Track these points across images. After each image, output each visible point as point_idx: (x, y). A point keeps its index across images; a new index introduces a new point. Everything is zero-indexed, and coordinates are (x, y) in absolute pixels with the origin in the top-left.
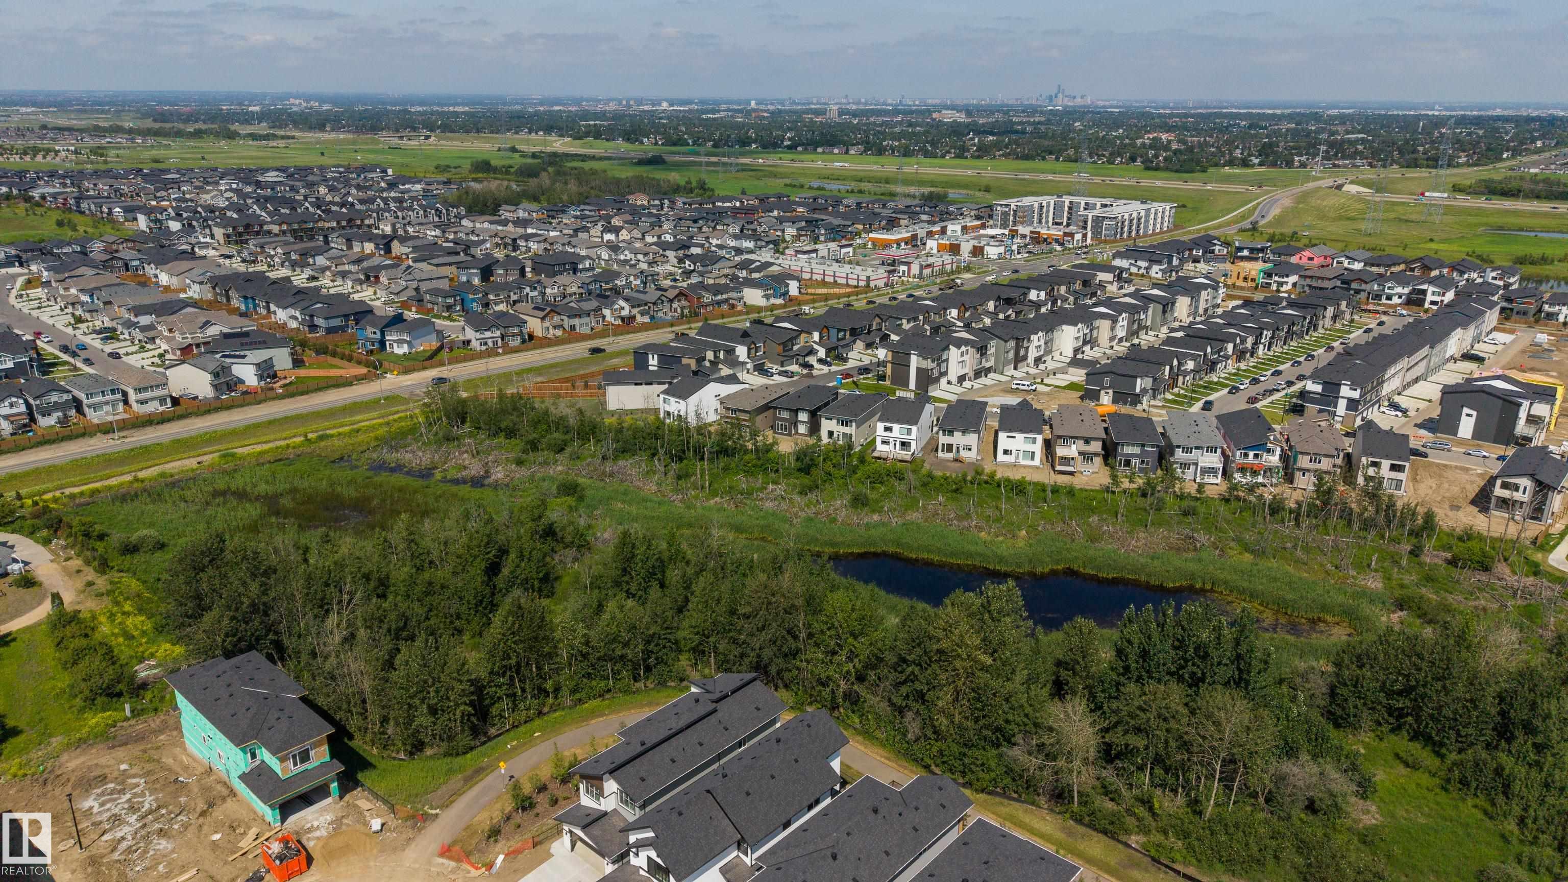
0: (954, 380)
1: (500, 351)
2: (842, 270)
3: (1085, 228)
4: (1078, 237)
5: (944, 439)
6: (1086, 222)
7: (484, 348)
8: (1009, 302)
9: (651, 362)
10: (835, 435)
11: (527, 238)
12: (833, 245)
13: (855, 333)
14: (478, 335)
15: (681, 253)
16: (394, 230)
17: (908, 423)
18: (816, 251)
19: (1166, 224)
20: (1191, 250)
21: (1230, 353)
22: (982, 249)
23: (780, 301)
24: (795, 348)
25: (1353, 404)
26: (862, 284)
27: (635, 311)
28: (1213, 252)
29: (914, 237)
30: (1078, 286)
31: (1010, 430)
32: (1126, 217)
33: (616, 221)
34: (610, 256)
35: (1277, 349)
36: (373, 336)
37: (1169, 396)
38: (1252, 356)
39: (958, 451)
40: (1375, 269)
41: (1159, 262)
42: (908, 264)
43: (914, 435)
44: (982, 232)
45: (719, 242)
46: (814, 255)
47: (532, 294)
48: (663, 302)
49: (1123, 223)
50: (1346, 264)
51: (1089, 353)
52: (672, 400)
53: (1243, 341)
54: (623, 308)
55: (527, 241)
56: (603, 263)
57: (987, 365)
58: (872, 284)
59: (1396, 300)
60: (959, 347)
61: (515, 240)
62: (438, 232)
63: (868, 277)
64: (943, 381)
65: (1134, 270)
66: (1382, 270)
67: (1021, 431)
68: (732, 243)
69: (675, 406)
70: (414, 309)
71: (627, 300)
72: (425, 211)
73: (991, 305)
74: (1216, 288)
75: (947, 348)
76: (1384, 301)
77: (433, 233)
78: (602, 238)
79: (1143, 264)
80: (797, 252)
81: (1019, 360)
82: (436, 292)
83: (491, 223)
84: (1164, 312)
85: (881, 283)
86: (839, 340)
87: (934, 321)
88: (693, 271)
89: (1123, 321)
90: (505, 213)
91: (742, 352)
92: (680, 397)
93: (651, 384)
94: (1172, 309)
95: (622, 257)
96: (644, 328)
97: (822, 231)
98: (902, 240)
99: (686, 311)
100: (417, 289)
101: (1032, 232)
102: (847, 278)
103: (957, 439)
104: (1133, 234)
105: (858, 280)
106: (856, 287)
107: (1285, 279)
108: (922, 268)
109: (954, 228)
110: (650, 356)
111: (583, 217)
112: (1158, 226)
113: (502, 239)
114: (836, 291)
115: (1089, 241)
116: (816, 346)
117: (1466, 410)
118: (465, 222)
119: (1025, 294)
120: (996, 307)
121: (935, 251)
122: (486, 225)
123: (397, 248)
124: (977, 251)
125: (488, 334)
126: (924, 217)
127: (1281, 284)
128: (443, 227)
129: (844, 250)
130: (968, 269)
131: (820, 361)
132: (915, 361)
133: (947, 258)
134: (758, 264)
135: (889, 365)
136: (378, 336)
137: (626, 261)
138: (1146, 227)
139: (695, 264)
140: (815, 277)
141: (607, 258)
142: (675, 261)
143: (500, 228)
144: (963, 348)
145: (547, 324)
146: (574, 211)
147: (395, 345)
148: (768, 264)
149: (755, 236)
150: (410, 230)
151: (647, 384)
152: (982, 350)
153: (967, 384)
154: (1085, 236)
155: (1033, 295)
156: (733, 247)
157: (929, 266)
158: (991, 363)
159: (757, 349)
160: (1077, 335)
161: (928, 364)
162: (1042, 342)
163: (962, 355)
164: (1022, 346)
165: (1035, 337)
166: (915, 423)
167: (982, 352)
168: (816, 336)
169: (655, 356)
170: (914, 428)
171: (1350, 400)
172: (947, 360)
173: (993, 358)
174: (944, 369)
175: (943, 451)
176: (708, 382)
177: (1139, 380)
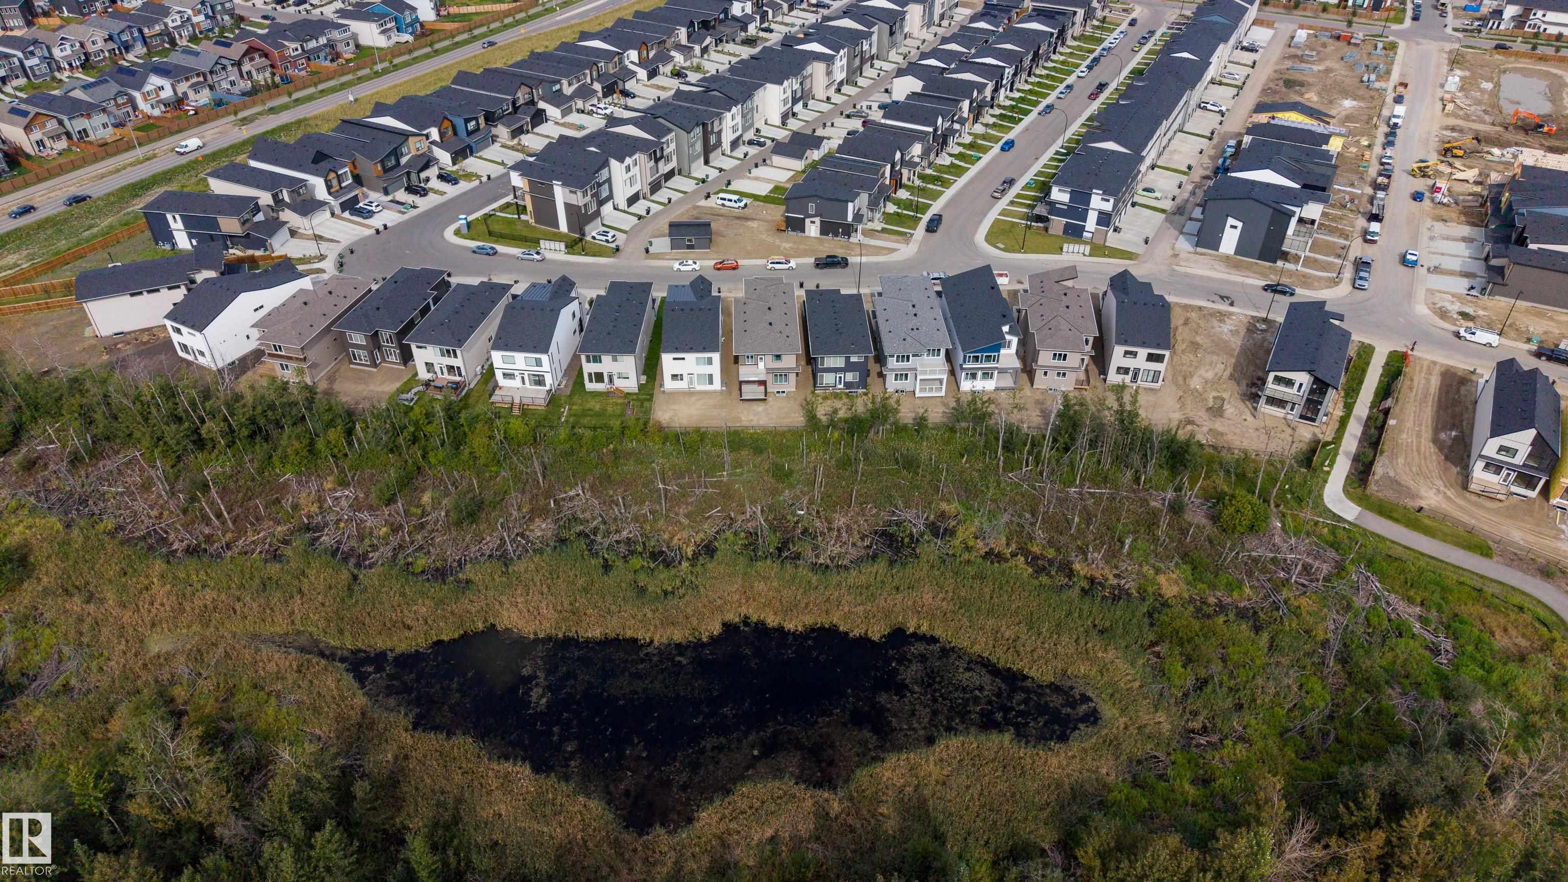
10: (437, 367)
13: (492, 118)
17: (536, 348)
21: (966, 114)
25: (1105, 219)
31: (679, 346)
39: (611, 381)
43: (546, 366)
47: (29, 63)
53: (981, 91)
57: (666, 170)
67: (690, 346)
73: (683, 34)
81: (709, 151)
84: (892, 33)
87: (606, 73)
89: (842, 60)
94: (901, 27)
96: (196, 119)
116: (435, 151)
117: (1231, 221)
119: (726, 11)
120: (690, 36)
131: (441, 177)
155: (736, 9)
158: (673, 164)
159: (340, 178)
160: (783, 97)
161: (578, 199)
162: (739, 119)
163: (628, 169)
164: (712, 132)
165: (728, 115)
166: (545, 350)
167: (657, 157)
168: (434, 134)
169: (178, 217)
170: (544, 358)
171: (1101, 213)
172: (609, 181)
173: (674, 158)
174: (605, 194)
175: (591, 381)
176: (236, 295)
177: (850, 205)
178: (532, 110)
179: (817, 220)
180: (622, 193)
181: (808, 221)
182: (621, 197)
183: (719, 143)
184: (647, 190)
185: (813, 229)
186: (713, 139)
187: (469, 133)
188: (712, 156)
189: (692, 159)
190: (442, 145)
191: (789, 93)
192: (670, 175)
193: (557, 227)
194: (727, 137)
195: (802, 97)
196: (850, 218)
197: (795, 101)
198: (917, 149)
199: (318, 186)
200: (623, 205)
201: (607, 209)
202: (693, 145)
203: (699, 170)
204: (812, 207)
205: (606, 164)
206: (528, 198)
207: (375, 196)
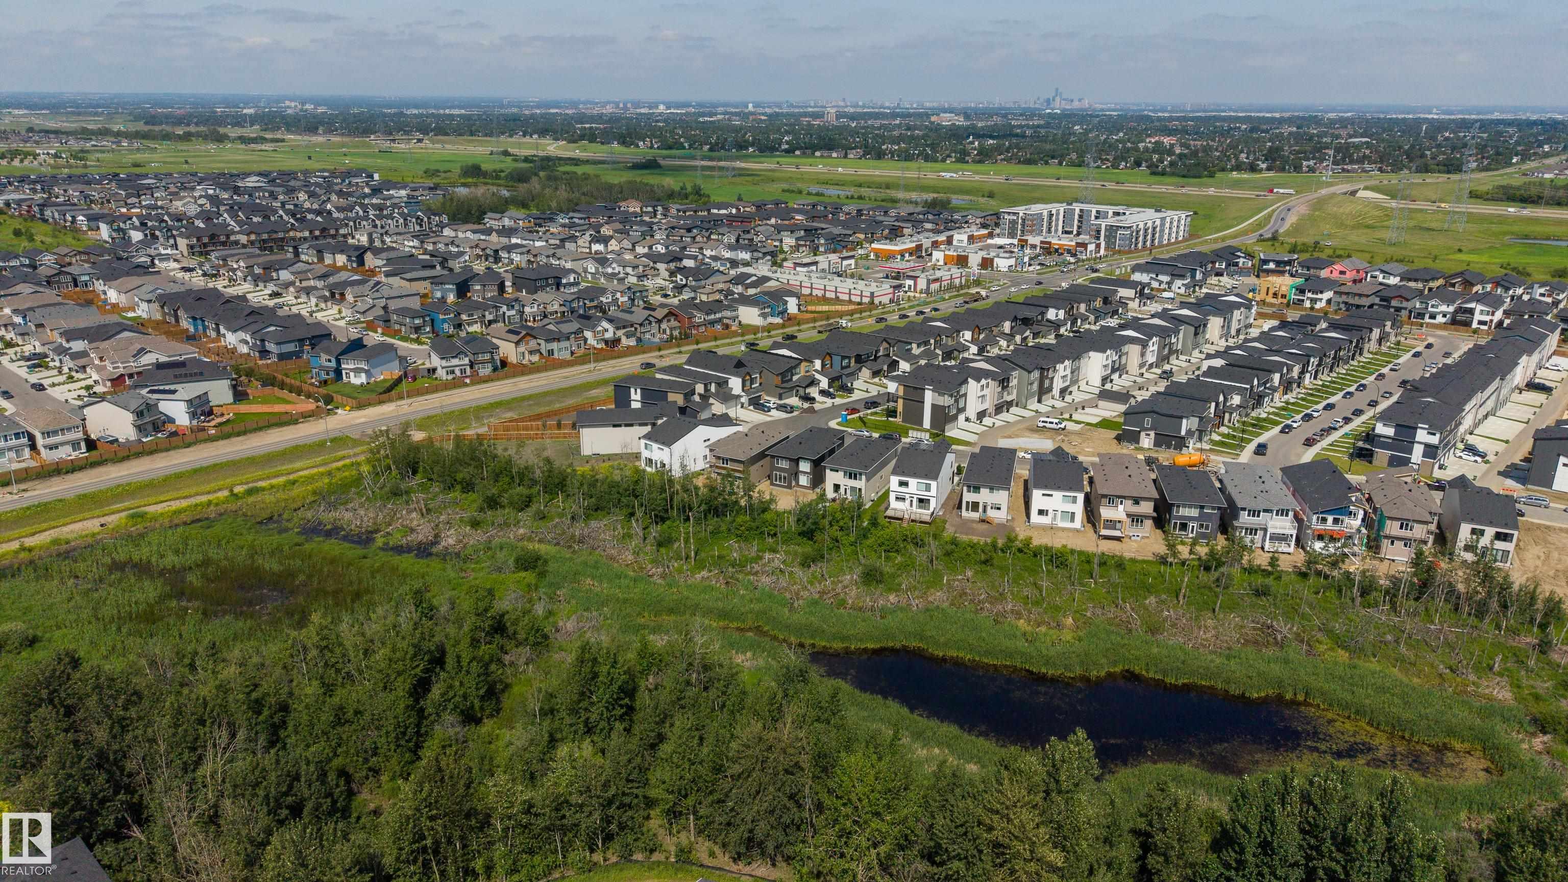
0: (973, 417)
1: (468, 381)
2: (844, 285)
3: (1098, 238)
4: (1091, 247)
5: (969, 497)
6: (1099, 232)
7: (450, 377)
8: (1026, 322)
9: (633, 396)
10: (842, 490)
11: (510, 248)
12: (834, 257)
13: (859, 359)
14: (444, 363)
15: (672, 266)
16: (371, 240)
17: (926, 477)
18: (815, 263)
19: (1181, 233)
20: (1213, 263)
21: (1277, 384)
22: (992, 260)
23: (778, 320)
24: (795, 378)
25: (1430, 451)
26: (866, 300)
27: (620, 333)
28: (1237, 264)
29: (919, 247)
30: (1098, 303)
31: (1046, 487)
32: (1141, 226)
33: (606, 231)
34: (597, 269)
35: (1325, 377)
36: (328, 364)
37: (1216, 437)
38: (1299, 386)
39: (985, 511)
40: (1412, 284)
41: (1182, 277)
42: (915, 278)
43: (933, 492)
44: (990, 241)
45: (713, 253)
46: (814, 268)
47: (508, 313)
48: (650, 323)
49: (1138, 232)
50: (1380, 279)
51: (1119, 383)
52: (655, 446)
53: (1290, 369)
54: (606, 330)
55: (509, 252)
56: (589, 276)
57: (1009, 398)
58: (876, 301)
59: (1440, 319)
60: (979, 381)
61: (496, 251)
62: (416, 243)
63: (872, 293)
64: (961, 417)
65: (1155, 285)
66: (1420, 285)
67: (1059, 488)
68: (728, 255)
69: (658, 453)
70: (380, 330)
71: (611, 321)
72: (405, 220)
73: (1007, 326)
74: (1249, 307)
75: (965, 381)
76: (1427, 320)
77: (411, 244)
78: (590, 248)
79: (1165, 278)
80: (797, 265)
81: (1043, 391)
82: (403, 312)
83: (474, 232)
84: (1196, 334)
85: (886, 300)
86: (843, 368)
87: (946, 344)
88: (685, 285)
89: (1153, 346)
90: (491, 221)
91: (735, 384)
92: (663, 443)
93: (631, 425)
94: (1204, 331)
95: (610, 270)
96: (630, 352)
97: (822, 241)
98: (906, 250)
99: (676, 333)
100: (385, 308)
101: (1042, 242)
102: (850, 294)
103: (984, 496)
104: (1148, 243)
105: (861, 296)
106: (860, 304)
107: (1320, 296)
108: (929, 282)
109: (960, 238)
110: (632, 390)
111: (572, 226)
112: (1174, 235)
113: (483, 250)
114: (839, 308)
115: (1102, 252)
116: (818, 376)
117: (1563, 460)
118: (447, 232)
119: (1043, 314)
120: (1012, 328)
121: (941, 263)
122: (469, 234)
123: (370, 261)
124: (986, 263)
125: (455, 362)
126: (928, 226)
127: (1314, 301)
128: (421, 237)
129: (845, 263)
130: (977, 283)
131: (823, 393)
132: (929, 397)
133: (956, 271)
134: (754, 278)
135: (900, 401)
136: (333, 364)
137: (614, 275)
138: (1161, 237)
139: (687, 278)
140: (815, 292)
141: (593, 271)
142: (666, 274)
143: (483, 237)
144: (983, 382)
145: (522, 348)
146: (562, 220)
147: (352, 374)
148: (766, 279)
149: (751, 247)
150: (388, 239)
151: (627, 425)
152: (1004, 383)
153: (987, 421)
154: (1098, 246)
155: (1051, 314)
156: (728, 259)
157: (936, 280)
158: (1013, 397)
159: (752, 381)
160: (1105, 363)
161: (945, 401)
162: (1068, 372)
163: (982, 389)
164: (1047, 377)
165: (1061, 366)
166: (934, 477)
168: (818, 364)
169: (639, 390)
170: (932, 484)
171: (1427, 447)
172: (965, 395)
173: (1015, 391)
175: (967, 509)
177: (1184, 421)
178: (889, 361)
179: (1152, 434)
180: (973, 406)
181: (1143, 434)
182: (972, 411)
183: (1051, 389)
185: (1147, 441)
186: (1047, 383)
189: (1029, 395)
190: (821, 372)
191: (1110, 362)
193: (921, 424)
195: (1119, 369)
196: (1183, 433)
197: (1113, 370)
203: (1033, 405)
204: (1148, 422)
207: (773, 400)
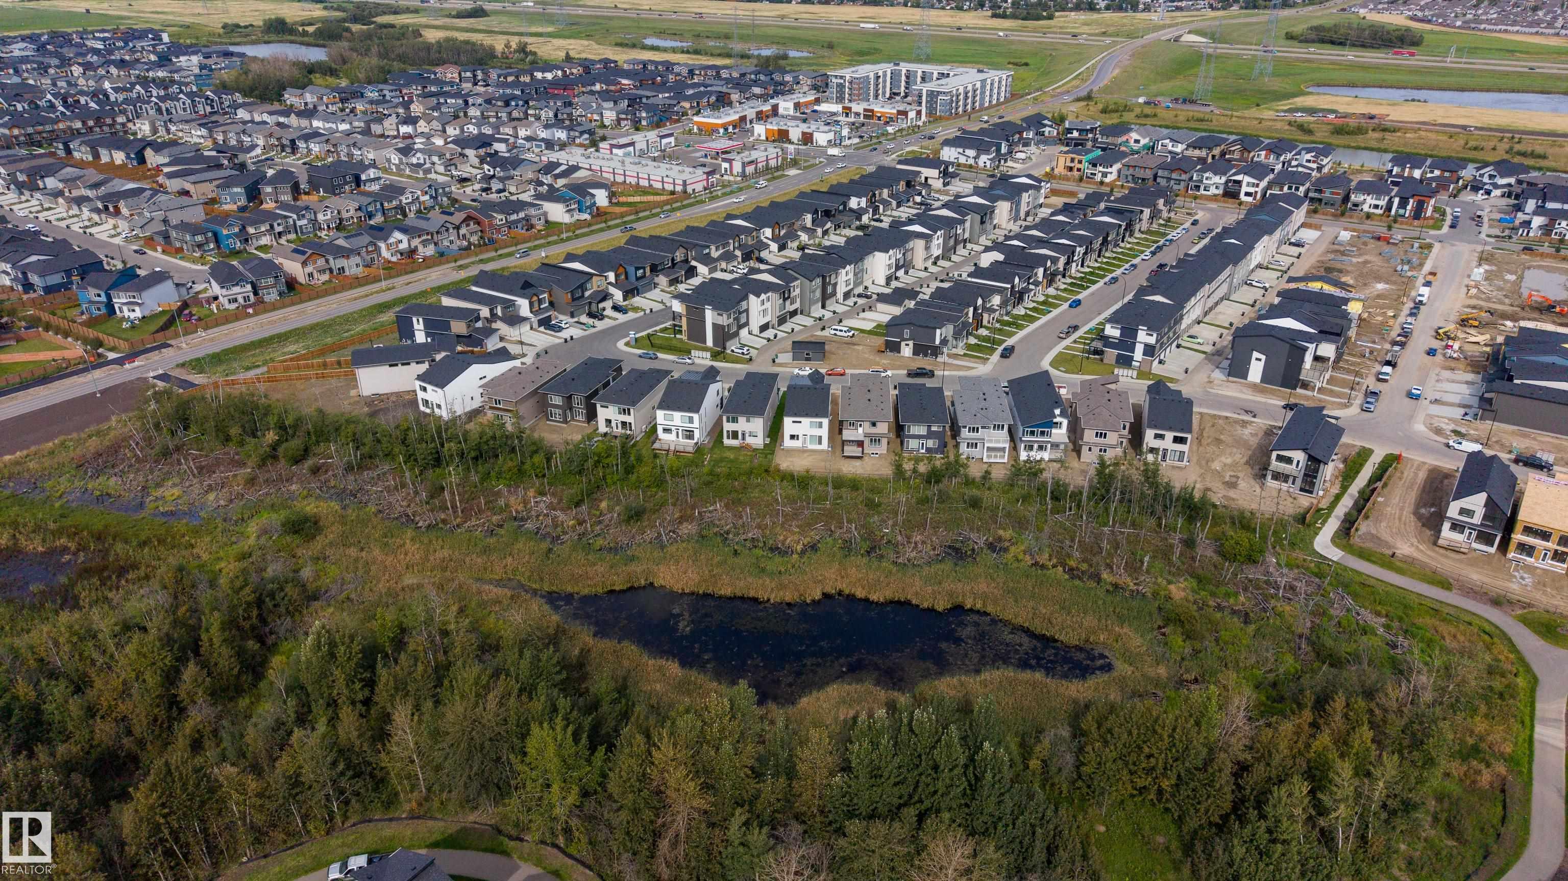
1: (253, 310)
2: (658, 172)
3: (920, 104)
4: (912, 115)
5: (728, 426)
6: (921, 97)
10: (613, 424)
12: (653, 135)
17: (689, 410)
18: (634, 143)
19: (1003, 94)
20: (1020, 133)
22: (811, 135)
23: (586, 216)
24: (587, 294)
25: (1149, 350)
29: (743, 119)
30: (902, 186)
31: (798, 412)
32: (962, 90)
37: (972, 341)
38: (1063, 277)
39: (743, 439)
41: (987, 152)
42: (730, 161)
43: (696, 424)
44: (816, 108)
46: (631, 150)
49: (958, 98)
50: (1170, 148)
57: (792, 309)
59: (1213, 191)
60: (760, 294)
65: (962, 160)
66: (1203, 153)
67: (808, 413)
73: (808, 219)
74: (1038, 188)
76: (1202, 191)
79: (971, 153)
80: (613, 145)
81: (825, 298)
83: (272, 113)
84: (982, 222)
85: (699, 187)
87: (746, 245)
88: (493, 176)
89: (938, 240)
90: (292, 98)
93: (411, 363)
94: (991, 218)
97: (645, 114)
98: (729, 123)
99: (476, 238)
101: (865, 110)
102: (663, 182)
103: (743, 424)
104: (969, 107)
105: (674, 184)
106: (672, 193)
107: (1109, 170)
108: (744, 165)
109: (786, 106)
112: (995, 97)
114: (651, 198)
115: (923, 118)
116: (612, 290)
117: (1257, 355)
119: (845, 204)
120: (813, 221)
121: (761, 140)
124: (807, 138)
126: (757, 90)
127: (1105, 175)
129: (664, 141)
130: (794, 163)
131: (615, 307)
133: (773, 151)
138: (982, 99)
140: (628, 180)
144: (765, 295)
146: (371, 93)
151: (407, 363)
152: (786, 293)
155: (854, 203)
157: (751, 162)
158: (797, 305)
159: (540, 302)
160: (888, 262)
161: (724, 320)
162: (851, 276)
163: (763, 303)
164: (829, 283)
165: (843, 271)
166: (697, 410)
167: (785, 296)
168: (611, 276)
169: (421, 320)
170: (696, 417)
171: (1147, 346)
172: (747, 311)
173: (798, 300)
174: (743, 320)
175: (728, 437)
176: (469, 365)
177: (938, 332)
178: (686, 267)
179: (911, 343)
180: (756, 321)
181: (903, 344)
182: (755, 324)
183: (834, 294)
184: (775, 321)
185: (907, 350)
186: (830, 289)
187: (638, 279)
188: (828, 302)
189: (812, 302)
190: (616, 285)
191: (893, 260)
192: (794, 313)
193: (705, 342)
194: (841, 289)
195: (905, 265)
196: (937, 342)
197: (898, 268)
198: (996, 300)
199: (523, 306)
200: (756, 331)
201: (744, 332)
202: (814, 292)
203: (817, 311)
204: (907, 333)
205: (746, 298)
206: (684, 320)
207: (565, 319)
